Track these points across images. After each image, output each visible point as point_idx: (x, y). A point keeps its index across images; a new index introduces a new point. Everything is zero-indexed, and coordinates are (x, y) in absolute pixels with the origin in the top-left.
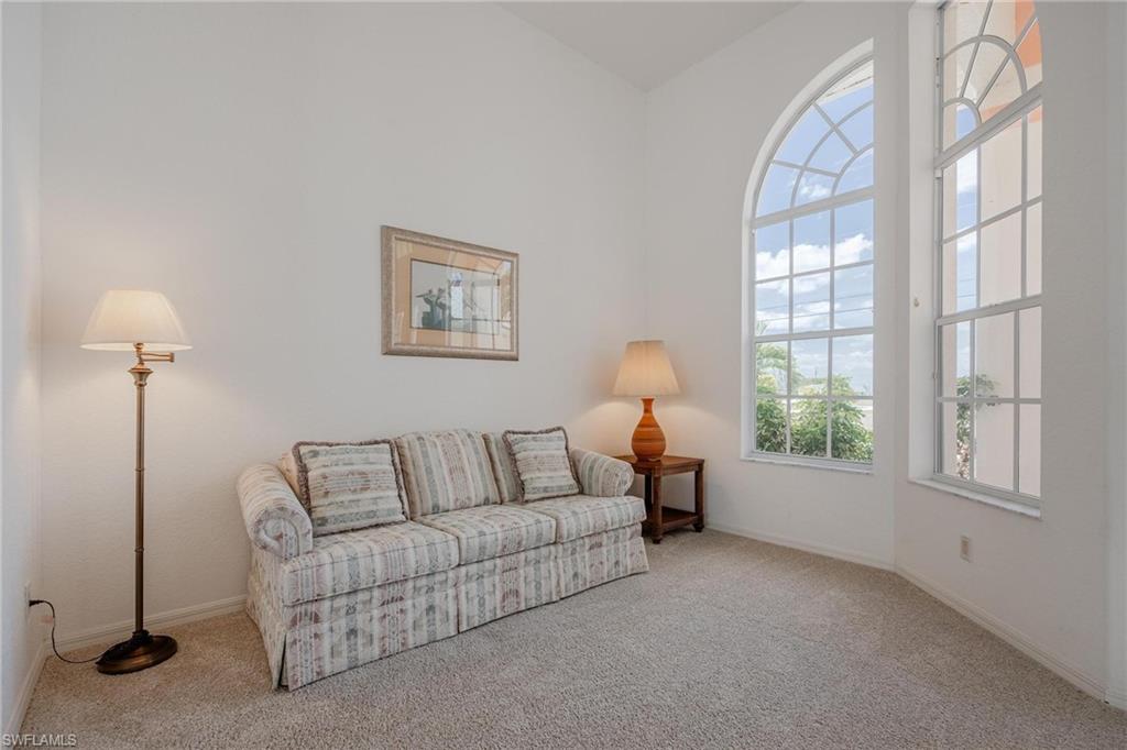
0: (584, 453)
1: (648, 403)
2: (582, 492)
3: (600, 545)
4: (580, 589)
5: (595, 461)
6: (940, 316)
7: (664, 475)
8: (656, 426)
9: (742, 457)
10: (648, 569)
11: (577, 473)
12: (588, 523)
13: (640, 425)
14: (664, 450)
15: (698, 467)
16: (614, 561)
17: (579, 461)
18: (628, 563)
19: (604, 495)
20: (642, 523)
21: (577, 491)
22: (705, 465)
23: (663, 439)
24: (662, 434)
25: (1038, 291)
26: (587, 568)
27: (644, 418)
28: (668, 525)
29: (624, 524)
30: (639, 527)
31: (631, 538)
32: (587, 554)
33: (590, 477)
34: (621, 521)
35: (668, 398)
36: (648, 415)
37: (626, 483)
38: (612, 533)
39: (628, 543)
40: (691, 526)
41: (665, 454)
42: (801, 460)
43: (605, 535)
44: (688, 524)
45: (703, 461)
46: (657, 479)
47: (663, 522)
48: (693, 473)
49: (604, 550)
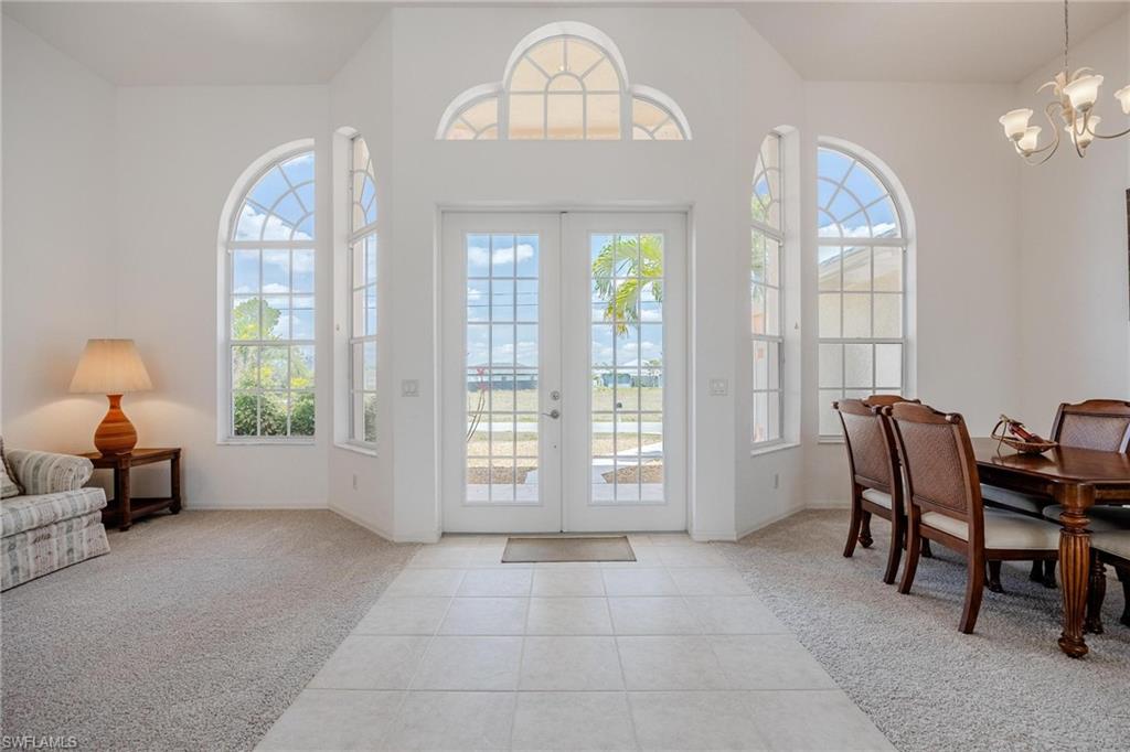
0: (26, 454)
1: (115, 400)
2: (23, 492)
3: (49, 536)
4: (22, 581)
5: (41, 460)
6: (352, 337)
7: (132, 465)
8: (128, 421)
9: (219, 442)
10: (109, 549)
11: (16, 475)
12: (32, 518)
13: (105, 422)
14: (135, 443)
15: (175, 456)
16: (66, 549)
17: (19, 462)
18: (85, 549)
19: (54, 490)
20: (102, 510)
21: (17, 492)
22: (181, 453)
23: (134, 433)
24: (131, 427)
25: (375, 333)
26: (31, 560)
27: (109, 415)
28: (138, 512)
29: (79, 513)
30: (100, 514)
31: (88, 525)
32: (30, 548)
33: (35, 476)
34: (75, 510)
35: (140, 394)
36: (114, 411)
37: (83, 476)
38: (64, 524)
39: (84, 531)
40: (167, 510)
41: (136, 447)
42: (267, 439)
43: (54, 527)
44: (162, 508)
45: (180, 450)
46: (126, 471)
47: (131, 510)
48: (169, 462)
49: (54, 541)
